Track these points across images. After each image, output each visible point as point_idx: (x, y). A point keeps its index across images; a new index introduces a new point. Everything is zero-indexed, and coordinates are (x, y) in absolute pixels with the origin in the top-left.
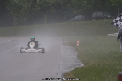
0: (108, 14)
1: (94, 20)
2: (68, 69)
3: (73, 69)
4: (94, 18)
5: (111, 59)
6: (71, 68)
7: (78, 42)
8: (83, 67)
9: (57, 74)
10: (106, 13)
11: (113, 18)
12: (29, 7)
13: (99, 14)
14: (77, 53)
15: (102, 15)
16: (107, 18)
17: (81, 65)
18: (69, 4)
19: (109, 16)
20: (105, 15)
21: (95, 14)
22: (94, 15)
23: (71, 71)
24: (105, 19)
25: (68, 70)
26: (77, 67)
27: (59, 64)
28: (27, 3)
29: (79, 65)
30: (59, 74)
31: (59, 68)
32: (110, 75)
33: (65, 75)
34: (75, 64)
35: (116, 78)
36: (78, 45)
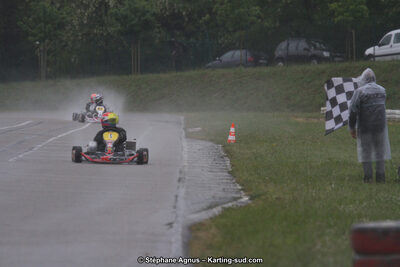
0: (324, 47)
1: (281, 64)
2: (204, 210)
3: (216, 211)
4: (280, 59)
5: (331, 184)
8: (247, 206)
9: (170, 225)
10: (318, 45)
11: (336, 59)
13: (297, 46)
14: (228, 163)
15: (305, 49)
16: (321, 59)
17: (243, 200)
18: (208, 16)
19: (326, 54)
20: (313, 51)
21: (283, 45)
22: (281, 50)
23: (211, 218)
24: (315, 61)
25: (203, 213)
26: (230, 205)
27: (177, 197)
28: (78, 11)
29: (235, 199)
30: (175, 225)
31: (175, 207)
32: (328, 231)
33: (194, 229)
34: (221, 194)
35: (346, 242)
36: (231, 138)
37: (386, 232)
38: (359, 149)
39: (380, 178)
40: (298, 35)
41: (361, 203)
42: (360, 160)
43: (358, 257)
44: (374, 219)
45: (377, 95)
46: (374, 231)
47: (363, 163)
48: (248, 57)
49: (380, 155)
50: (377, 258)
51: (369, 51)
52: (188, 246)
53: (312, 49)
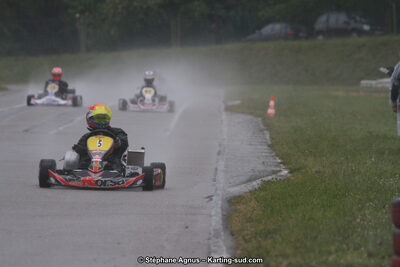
0: (363, 20)
1: (321, 37)
2: (244, 183)
3: (256, 184)
4: (320, 32)
5: (371, 158)
6: (250, 180)
7: (272, 103)
8: (288, 179)
9: (210, 198)
10: (358, 18)
11: (377, 33)
13: (337, 19)
14: (268, 136)
15: (345, 22)
16: (360, 32)
17: (282, 174)
19: (366, 27)
20: (353, 24)
21: (323, 18)
22: (321, 23)
23: (250, 192)
24: (355, 35)
25: (243, 186)
26: (270, 178)
27: (216, 169)
29: (274, 172)
30: (214, 198)
31: (215, 180)
33: (233, 202)
34: (262, 168)
35: (386, 216)
36: (271, 111)
40: (339, 8)
43: (397, 231)
48: (289, 30)
52: (227, 219)
53: (352, 22)
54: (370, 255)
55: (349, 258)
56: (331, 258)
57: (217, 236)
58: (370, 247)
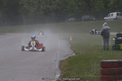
0: (94, 17)
1: (83, 21)
3: (67, 57)
4: (83, 20)
5: (95, 51)
6: (65, 57)
7: (71, 37)
8: (74, 56)
9: (56, 61)
10: (92, 17)
11: (97, 20)
12: (35, 11)
13: (87, 17)
14: (70, 46)
15: (89, 18)
16: (93, 20)
18: (65, 10)
19: (94, 19)
21: (84, 17)
22: (83, 18)
23: (66, 59)
24: (91, 21)
26: (70, 56)
27: (57, 54)
28: (33, 8)
29: (71, 54)
30: (57, 61)
31: (57, 56)
32: (94, 62)
33: (61, 62)
34: (68, 53)
35: (99, 65)
36: (71, 39)
37: (109, 62)
38: (103, 42)
39: (108, 49)
40: (87, 14)
41: (103, 55)
42: (103, 45)
43: (102, 69)
44: (106, 59)
45: (108, 29)
46: (106, 62)
47: (104, 46)
48: (75, 20)
49: (108, 44)
50: (107, 69)
51: (105, 18)
52: (60, 66)
53: (91, 18)
54: (95, 75)
55: (90, 76)
56: (85, 76)
57: (57, 70)
58: (95, 73)
